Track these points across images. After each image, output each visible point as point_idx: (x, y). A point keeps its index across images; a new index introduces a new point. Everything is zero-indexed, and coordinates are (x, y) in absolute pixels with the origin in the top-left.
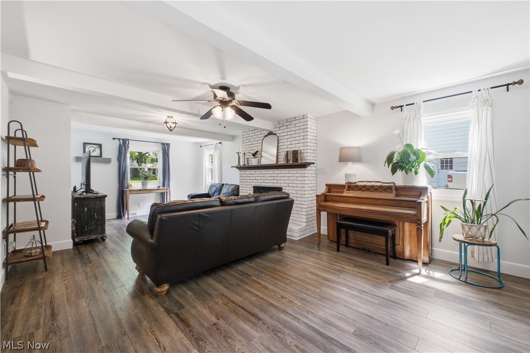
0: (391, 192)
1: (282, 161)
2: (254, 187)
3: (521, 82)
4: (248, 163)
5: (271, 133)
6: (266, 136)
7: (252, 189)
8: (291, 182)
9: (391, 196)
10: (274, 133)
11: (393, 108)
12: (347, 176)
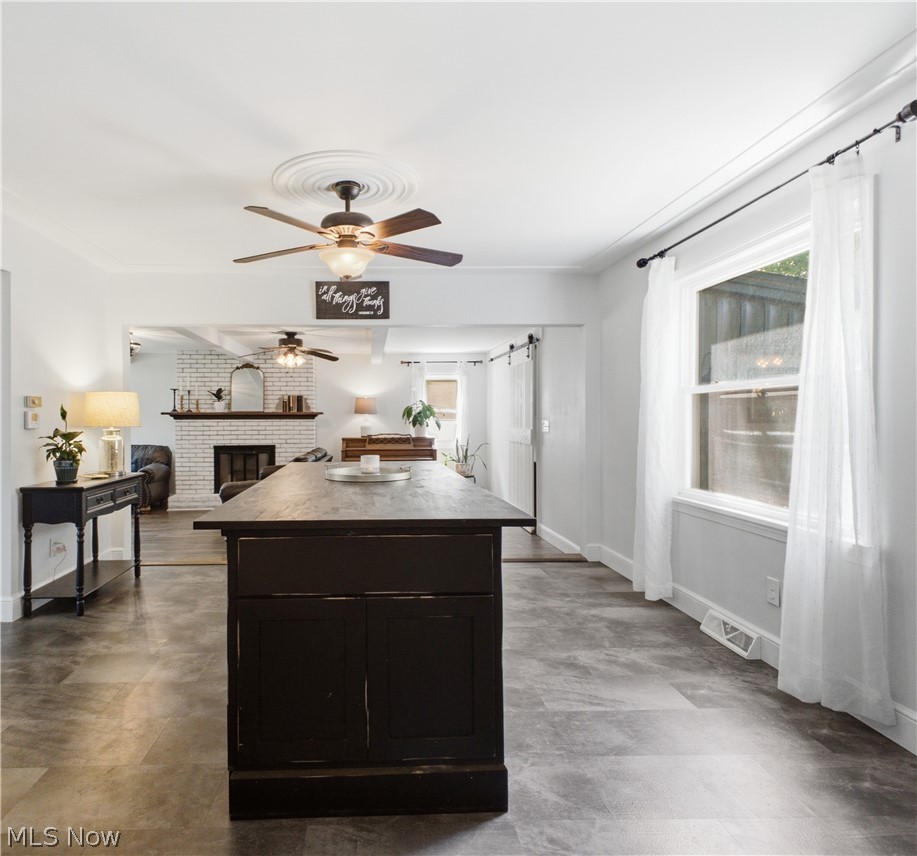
0: (409, 443)
1: (272, 409)
2: (215, 447)
3: (481, 362)
4: (197, 408)
5: (248, 366)
6: (238, 368)
7: (212, 451)
8: (291, 437)
9: (410, 447)
10: (256, 366)
11: (402, 362)
12: (363, 429)
